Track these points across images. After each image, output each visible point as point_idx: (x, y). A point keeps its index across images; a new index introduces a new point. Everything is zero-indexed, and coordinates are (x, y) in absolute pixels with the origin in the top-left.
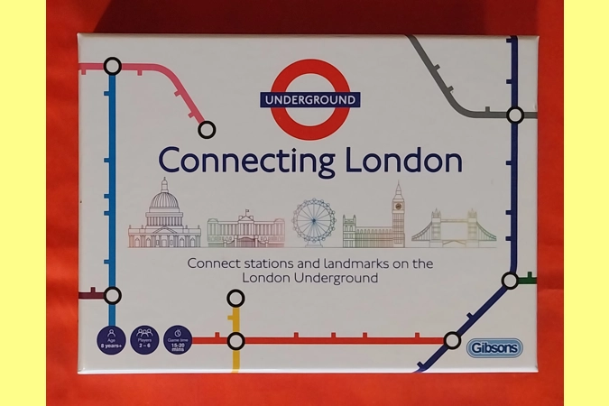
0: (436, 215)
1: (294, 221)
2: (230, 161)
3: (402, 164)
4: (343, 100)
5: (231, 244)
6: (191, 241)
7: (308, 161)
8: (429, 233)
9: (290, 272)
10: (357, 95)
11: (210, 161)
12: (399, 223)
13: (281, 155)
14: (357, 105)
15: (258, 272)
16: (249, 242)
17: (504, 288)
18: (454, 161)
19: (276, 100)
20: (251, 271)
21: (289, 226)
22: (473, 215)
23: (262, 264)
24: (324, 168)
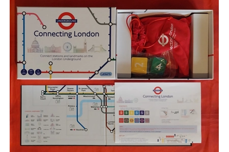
0: (93, 46)
1: (63, 47)
2: (49, 34)
3: (86, 35)
4: (73, 21)
5: (50, 52)
6: (41, 51)
7: (66, 34)
8: (92, 49)
9: (62, 58)
10: (77, 20)
11: (45, 34)
12: (85, 48)
13: (60, 33)
14: (77, 22)
15: (55, 58)
16: (54, 51)
17: (108, 61)
18: (97, 34)
19: (59, 21)
20: (54, 58)
21: (62, 48)
22: (101, 46)
23: (56, 56)
24: (70, 35)
